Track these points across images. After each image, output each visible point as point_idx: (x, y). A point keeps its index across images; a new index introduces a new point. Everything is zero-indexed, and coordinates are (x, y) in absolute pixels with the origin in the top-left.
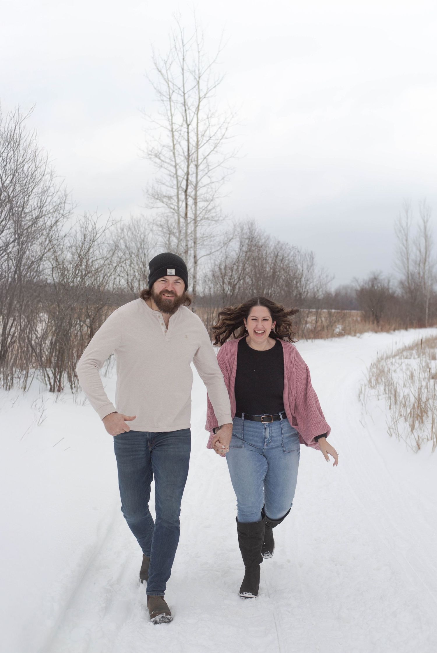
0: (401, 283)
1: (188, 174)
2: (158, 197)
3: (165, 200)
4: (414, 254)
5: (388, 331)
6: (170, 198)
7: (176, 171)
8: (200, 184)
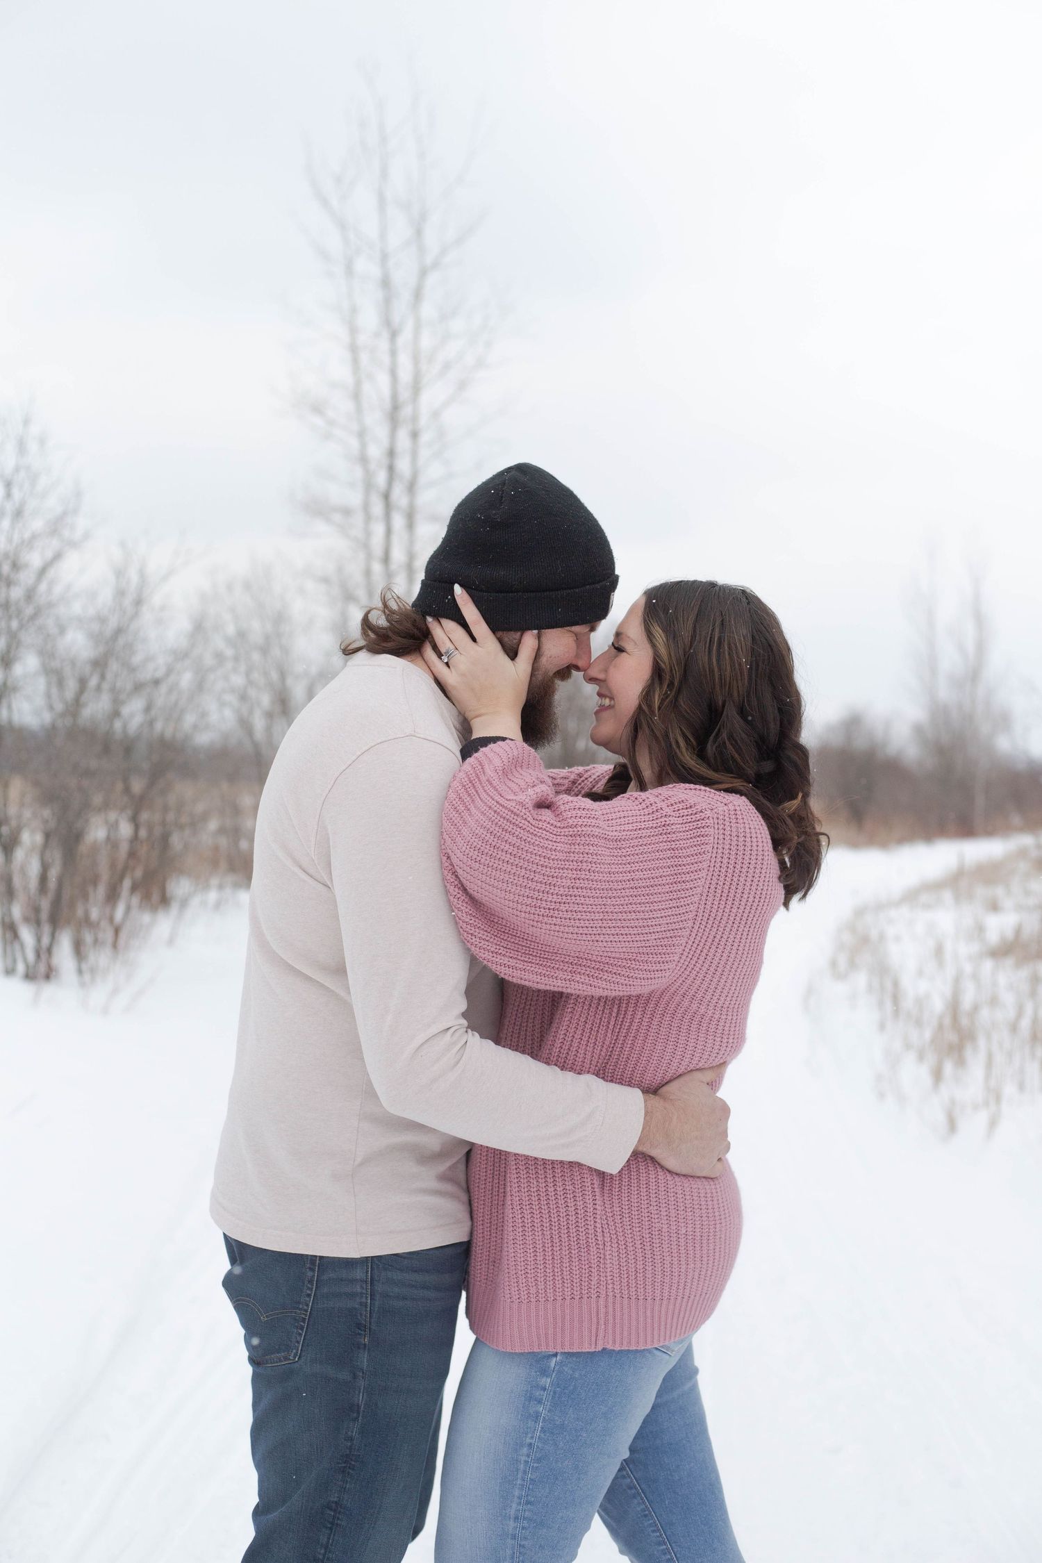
0: (918, 730)
1: (391, 453)
2: (317, 509)
3: (337, 517)
4: (950, 660)
5: (884, 844)
6: (347, 512)
7: (363, 446)
8: (422, 480)
